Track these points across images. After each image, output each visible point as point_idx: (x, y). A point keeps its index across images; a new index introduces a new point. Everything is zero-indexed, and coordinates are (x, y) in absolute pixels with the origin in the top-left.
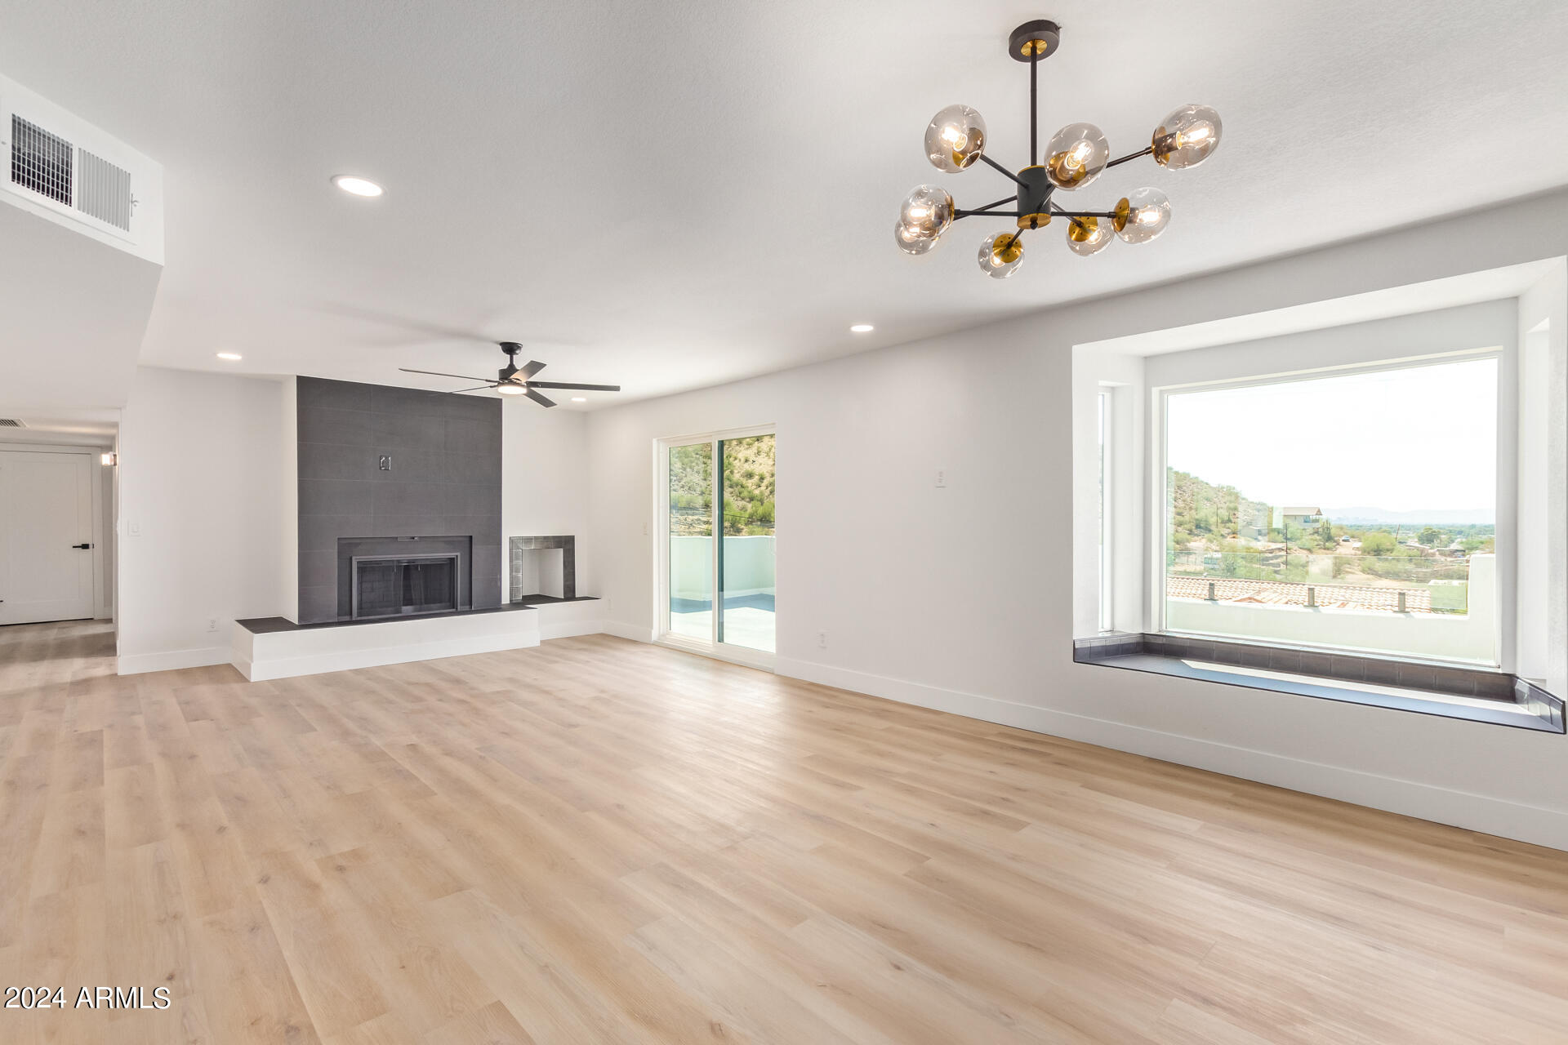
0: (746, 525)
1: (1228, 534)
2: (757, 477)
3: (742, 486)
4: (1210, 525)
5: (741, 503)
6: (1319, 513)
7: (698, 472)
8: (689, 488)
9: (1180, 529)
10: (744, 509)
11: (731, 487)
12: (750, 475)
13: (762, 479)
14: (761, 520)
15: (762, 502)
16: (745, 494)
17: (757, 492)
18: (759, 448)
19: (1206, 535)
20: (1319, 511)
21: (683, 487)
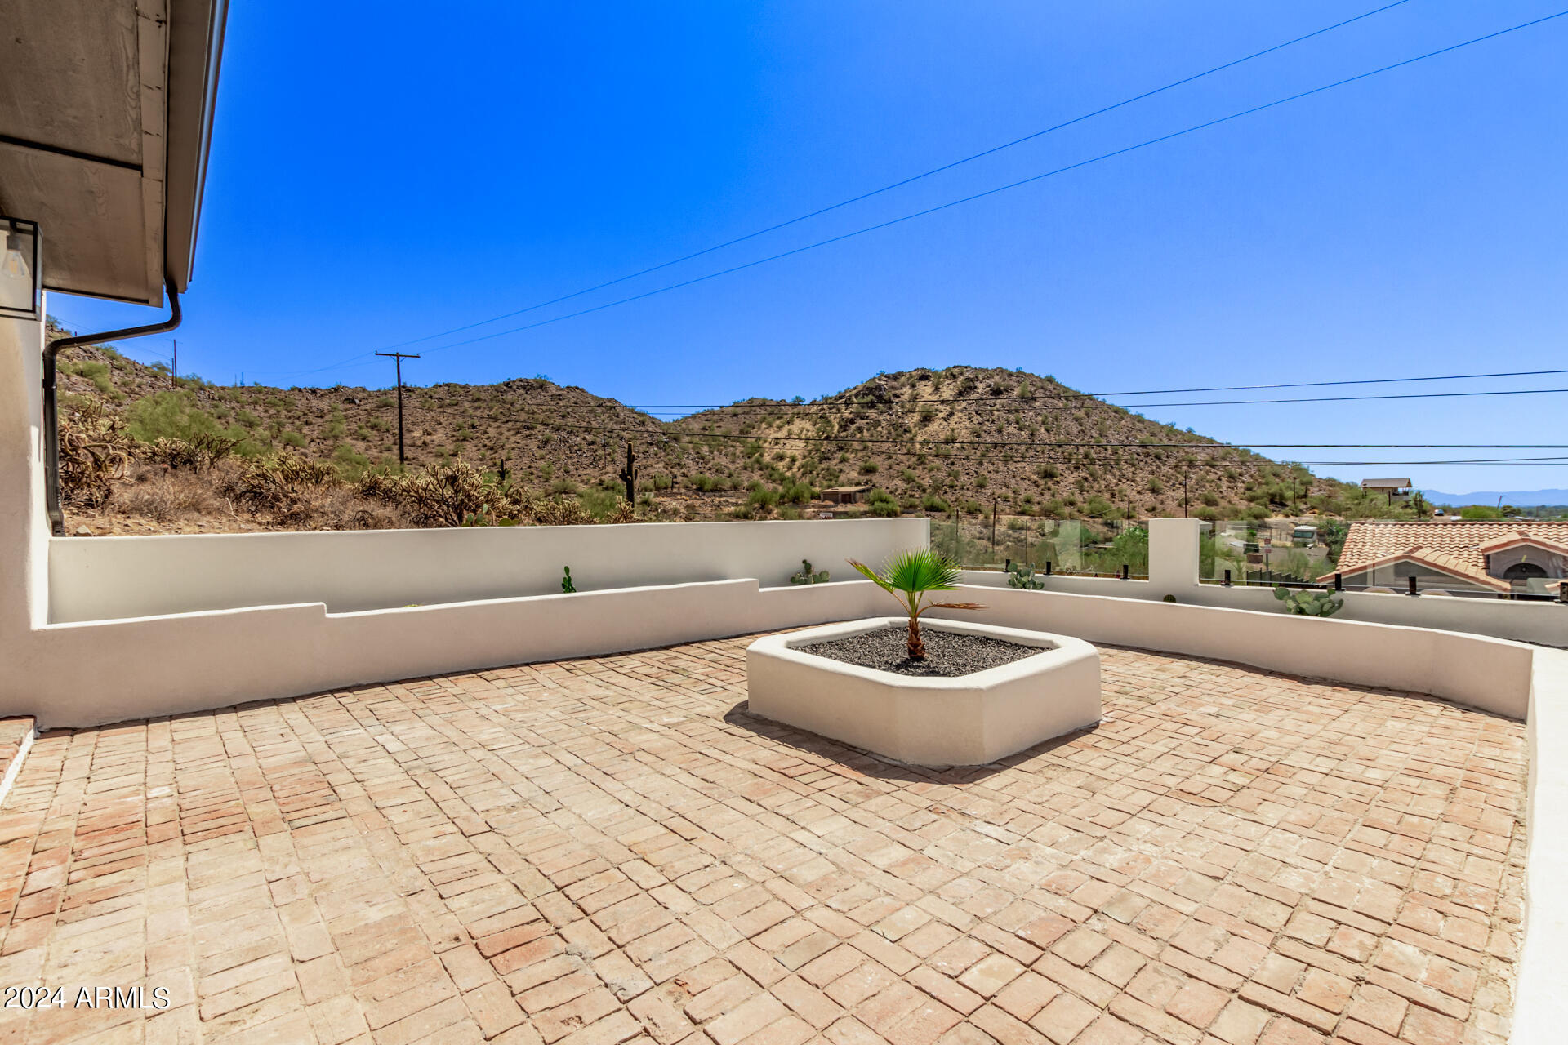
0: (777, 506)
1: (1307, 509)
2: (788, 460)
3: (773, 469)
4: (1286, 500)
5: (771, 486)
6: (1409, 485)
7: (726, 455)
8: (717, 471)
9: (1252, 504)
10: (775, 490)
11: (761, 469)
12: (781, 458)
13: (793, 460)
14: (794, 502)
15: (794, 483)
16: (776, 476)
17: (789, 474)
18: (789, 430)
19: (1283, 511)
20: (1409, 483)
21: (710, 469)
